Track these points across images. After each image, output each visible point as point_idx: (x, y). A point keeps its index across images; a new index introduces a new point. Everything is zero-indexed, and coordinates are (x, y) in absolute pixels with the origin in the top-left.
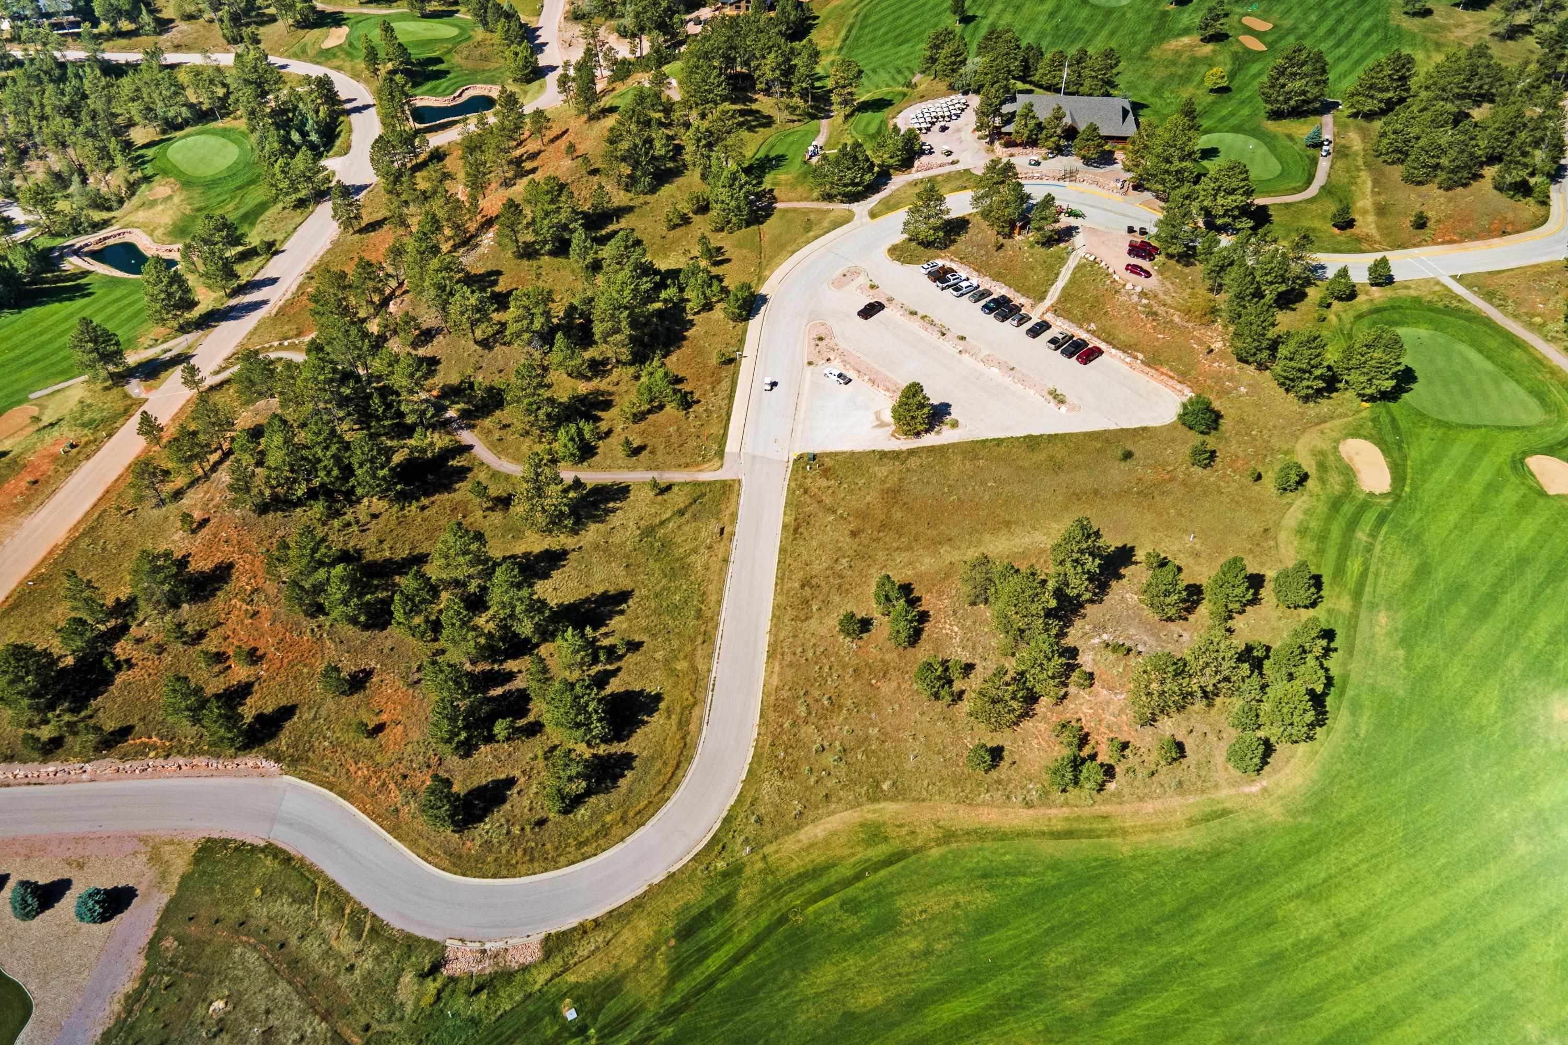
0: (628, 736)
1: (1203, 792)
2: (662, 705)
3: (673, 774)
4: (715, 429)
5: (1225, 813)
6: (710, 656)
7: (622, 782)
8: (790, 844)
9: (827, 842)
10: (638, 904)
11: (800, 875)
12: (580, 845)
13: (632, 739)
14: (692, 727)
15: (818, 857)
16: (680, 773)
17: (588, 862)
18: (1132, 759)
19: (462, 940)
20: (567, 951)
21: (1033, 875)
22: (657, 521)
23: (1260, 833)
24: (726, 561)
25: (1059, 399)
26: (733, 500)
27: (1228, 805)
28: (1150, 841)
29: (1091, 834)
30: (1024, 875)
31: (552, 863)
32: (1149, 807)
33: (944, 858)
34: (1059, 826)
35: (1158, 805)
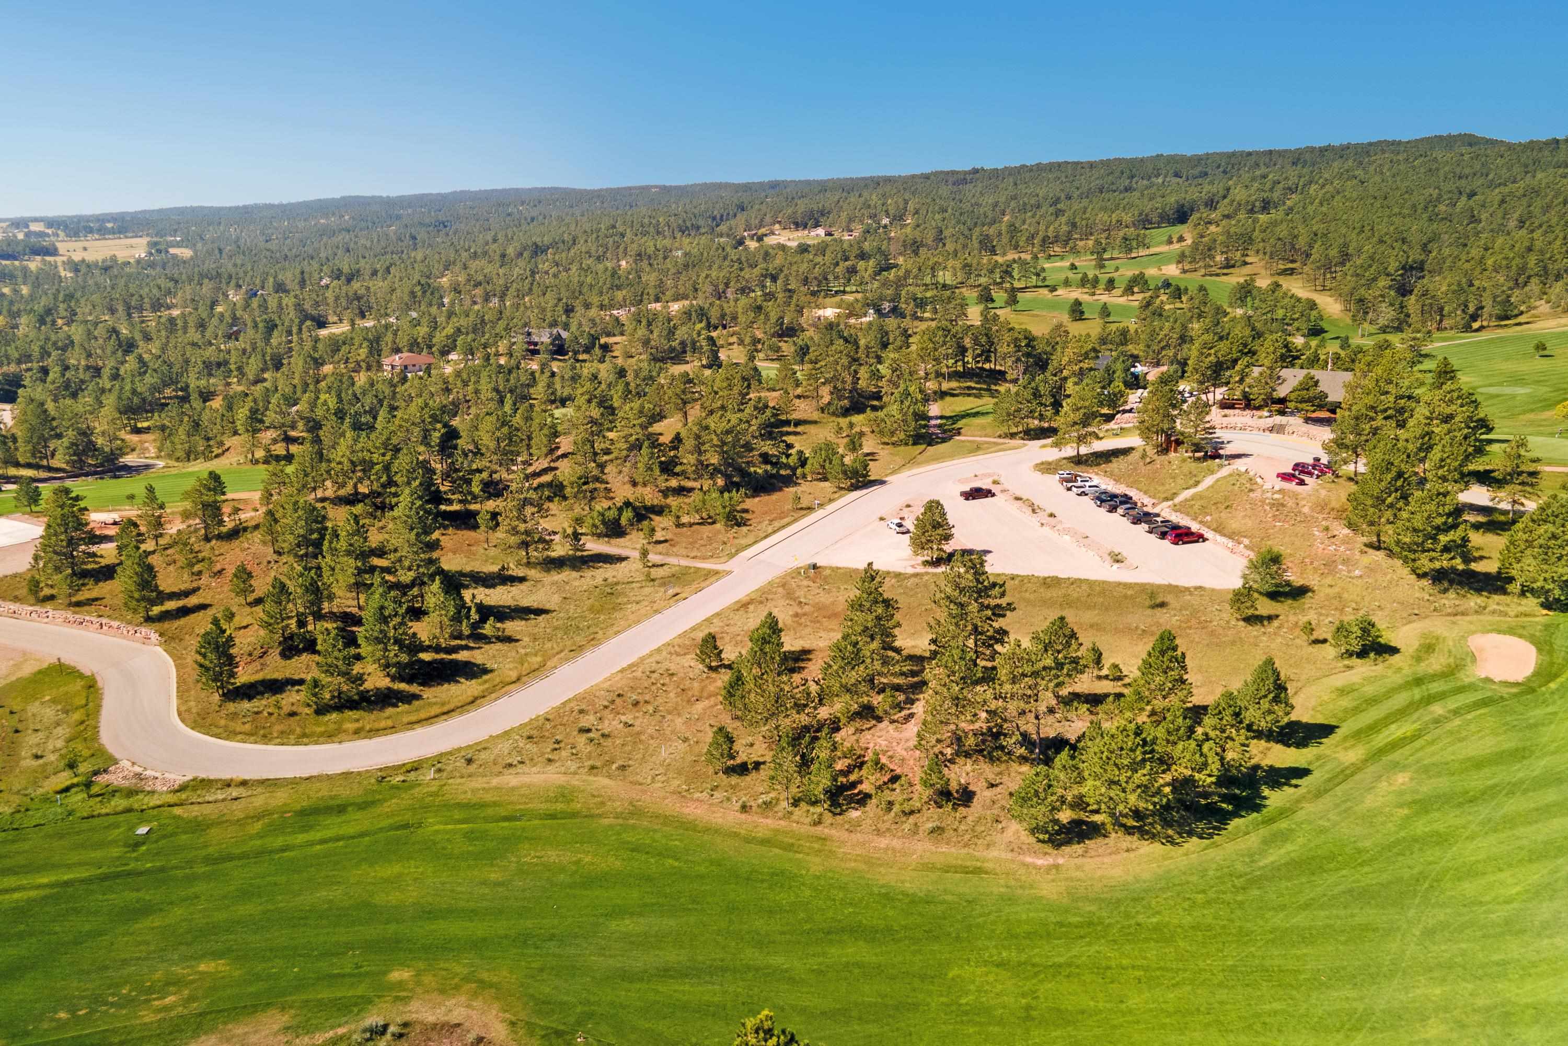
0: (430, 686)
1: (966, 845)
2: (485, 677)
3: (436, 716)
4: (744, 542)
5: (978, 871)
6: (567, 660)
7: (390, 711)
8: (478, 783)
9: (513, 789)
10: (294, 782)
11: (458, 804)
12: (304, 735)
13: (433, 689)
14: (493, 695)
15: (488, 797)
16: (445, 717)
17: (295, 748)
18: (897, 795)
19: (133, 764)
20: (199, 792)
21: (686, 862)
22: (626, 580)
23: (1011, 900)
24: (657, 612)
25: (1117, 559)
26: (707, 582)
27: (989, 866)
28: (854, 871)
29: (789, 848)
30: (677, 860)
31: (266, 739)
32: (883, 842)
33: (611, 827)
34: (761, 834)
35: (896, 843)
